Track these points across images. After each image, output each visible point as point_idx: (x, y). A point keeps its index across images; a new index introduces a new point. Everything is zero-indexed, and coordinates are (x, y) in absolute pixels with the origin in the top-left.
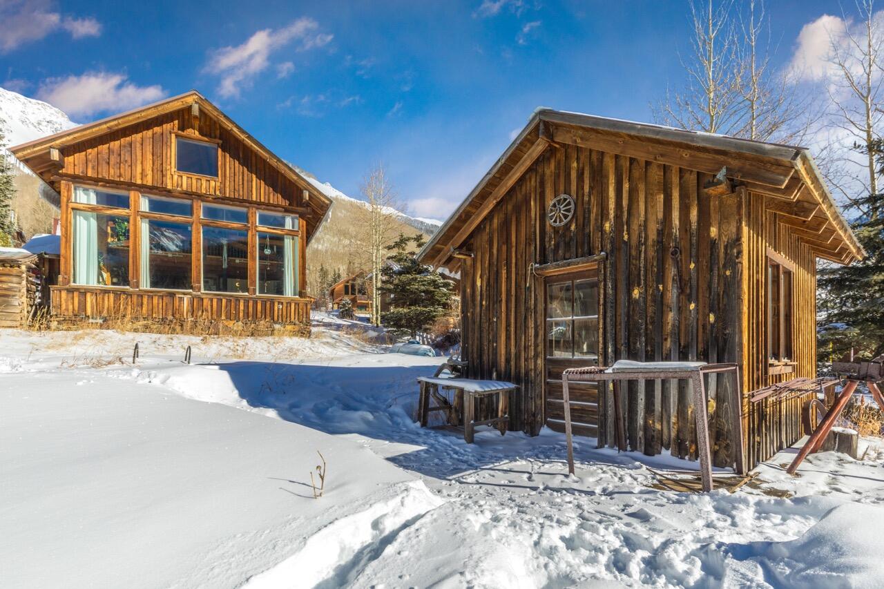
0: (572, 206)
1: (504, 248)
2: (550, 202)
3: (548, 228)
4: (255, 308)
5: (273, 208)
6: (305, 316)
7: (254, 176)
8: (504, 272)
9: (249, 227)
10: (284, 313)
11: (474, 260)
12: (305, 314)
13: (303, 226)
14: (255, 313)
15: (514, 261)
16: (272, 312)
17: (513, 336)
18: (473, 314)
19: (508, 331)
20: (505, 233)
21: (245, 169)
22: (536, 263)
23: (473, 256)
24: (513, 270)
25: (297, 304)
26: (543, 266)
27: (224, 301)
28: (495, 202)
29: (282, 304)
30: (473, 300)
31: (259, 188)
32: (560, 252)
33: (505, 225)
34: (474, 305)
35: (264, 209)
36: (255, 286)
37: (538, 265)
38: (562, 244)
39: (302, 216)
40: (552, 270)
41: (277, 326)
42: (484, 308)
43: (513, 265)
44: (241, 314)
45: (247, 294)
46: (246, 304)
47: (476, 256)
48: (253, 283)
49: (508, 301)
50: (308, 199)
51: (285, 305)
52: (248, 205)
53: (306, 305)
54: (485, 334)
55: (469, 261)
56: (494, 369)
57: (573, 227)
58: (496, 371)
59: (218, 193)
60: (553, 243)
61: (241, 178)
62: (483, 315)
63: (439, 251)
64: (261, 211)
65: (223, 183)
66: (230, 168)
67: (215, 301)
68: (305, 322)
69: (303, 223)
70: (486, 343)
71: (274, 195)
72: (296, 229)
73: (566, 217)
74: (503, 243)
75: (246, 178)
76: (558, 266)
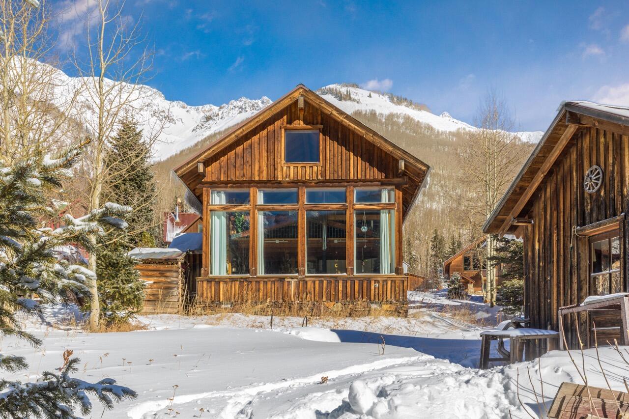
0: (601, 175)
1: (555, 214)
2: (587, 172)
3: (586, 196)
4: (353, 289)
5: (369, 183)
6: (401, 294)
7: (352, 154)
8: (555, 235)
9: (347, 206)
10: (381, 292)
12: (401, 292)
13: (399, 198)
14: (353, 293)
16: (369, 291)
17: (562, 292)
18: (533, 275)
19: (558, 287)
20: (555, 201)
21: (344, 148)
22: (578, 225)
23: (533, 222)
24: (562, 232)
25: (393, 282)
26: (582, 228)
27: (325, 282)
28: (542, 176)
29: (379, 282)
30: (533, 263)
31: (356, 165)
32: (594, 215)
33: (556, 193)
34: (534, 267)
35: (361, 186)
36: (353, 266)
37: (579, 227)
38: (595, 208)
39: (398, 187)
40: (590, 230)
41: (373, 306)
42: (541, 269)
43: (562, 228)
44: (340, 295)
45: (345, 274)
46: (344, 285)
47: (535, 222)
48: (351, 262)
49: (558, 261)
50: (403, 169)
51: (381, 282)
52: (346, 184)
53: (403, 282)
54: (542, 293)
55: (530, 228)
56: (549, 323)
57: (602, 193)
59: (319, 177)
60: (589, 207)
61: (340, 157)
62: (540, 275)
63: (503, 221)
64: (357, 188)
65: (324, 166)
66: (330, 150)
67: (317, 283)
68: (401, 300)
69: (399, 194)
70: (542, 300)
71: (370, 170)
72: (392, 202)
73: (597, 184)
75: (344, 158)
76: (593, 227)
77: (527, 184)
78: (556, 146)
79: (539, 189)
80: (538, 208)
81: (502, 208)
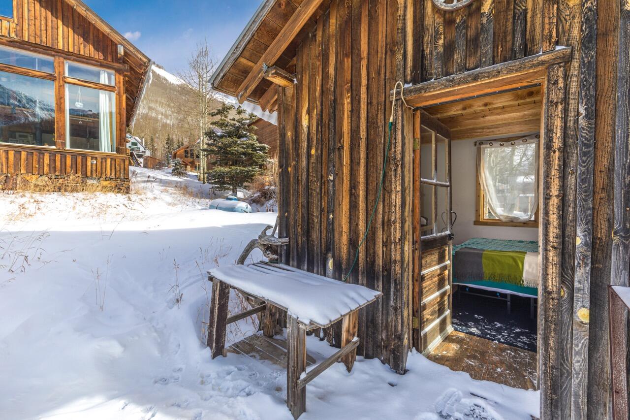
1: (347, 63)
3: (433, 19)
4: (63, 163)
6: (122, 172)
7: (60, 23)
9: (56, 77)
10: (99, 169)
11: (298, 88)
12: (122, 170)
13: (119, 82)
14: (63, 167)
15: (364, 82)
16: (84, 167)
21: (49, 14)
22: (406, 82)
23: (296, 82)
24: (364, 97)
25: (113, 159)
29: (96, 159)
30: (297, 148)
31: (66, 36)
32: (456, 56)
34: (298, 155)
35: (74, 60)
36: (64, 139)
37: (409, 86)
38: (461, 42)
39: (118, 71)
41: (89, 182)
42: (313, 160)
43: (363, 89)
44: (46, 168)
45: (54, 147)
46: (52, 158)
47: (301, 82)
48: (62, 136)
49: (354, 146)
50: (122, 54)
51: (99, 159)
52: (53, 53)
53: (124, 161)
54: (315, 200)
55: (290, 92)
56: (330, 255)
57: (487, 6)
58: (333, 256)
59: (13, 35)
61: (43, 22)
62: (311, 170)
63: (246, 72)
64: (70, 62)
65: (20, 24)
66: (29, 10)
67: (11, 154)
68: (122, 178)
69: (119, 78)
71: (85, 47)
72: (113, 84)
74: (346, 56)
75: (49, 24)
76: (453, 83)
80: (311, 54)
81: (249, 42)
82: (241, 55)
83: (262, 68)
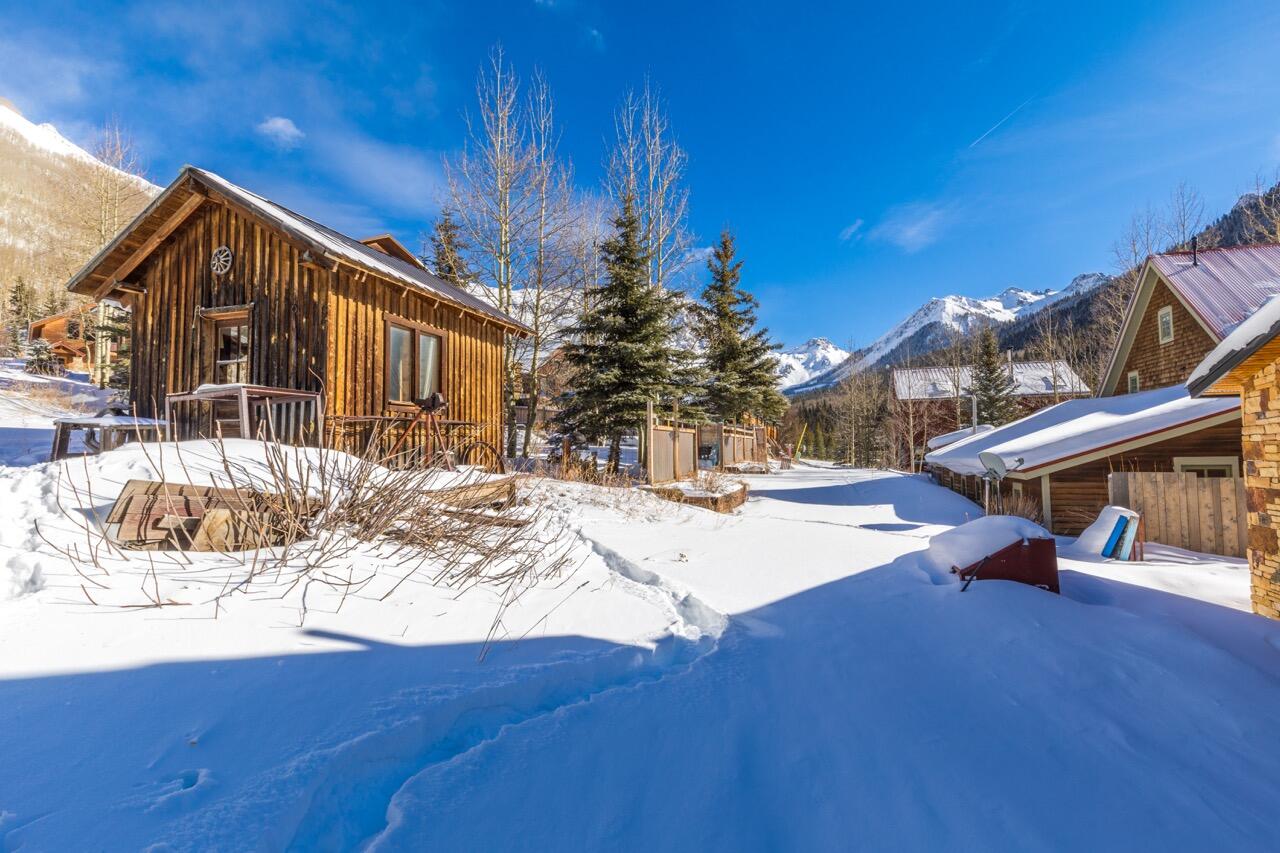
0: (230, 258)
1: (175, 288)
2: (215, 251)
3: (214, 276)
8: (174, 312)
11: (146, 296)
15: (183, 302)
17: (180, 377)
18: (143, 353)
19: (176, 371)
20: (176, 274)
22: (202, 306)
23: (145, 292)
24: (182, 310)
26: (207, 309)
28: (158, 240)
30: (144, 339)
32: (222, 298)
33: (177, 264)
34: (145, 344)
37: (203, 308)
38: (223, 292)
40: (215, 313)
42: (154, 348)
43: (183, 305)
47: (148, 293)
49: (177, 342)
54: (155, 377)
55: (141, 297)
57: (231, 278)
60: (216, 288)
62: (152, 355)
63: (99, 282)
70: (154, 384)
73: (226, 267)
74: (174, 284)
76: (220, 311)
77: (137, 245)
78: (178, 211)
79: (155, 255)
80: (153, 276)
81: (99, 266)
82: (93, 272)
83: (113, 281)
